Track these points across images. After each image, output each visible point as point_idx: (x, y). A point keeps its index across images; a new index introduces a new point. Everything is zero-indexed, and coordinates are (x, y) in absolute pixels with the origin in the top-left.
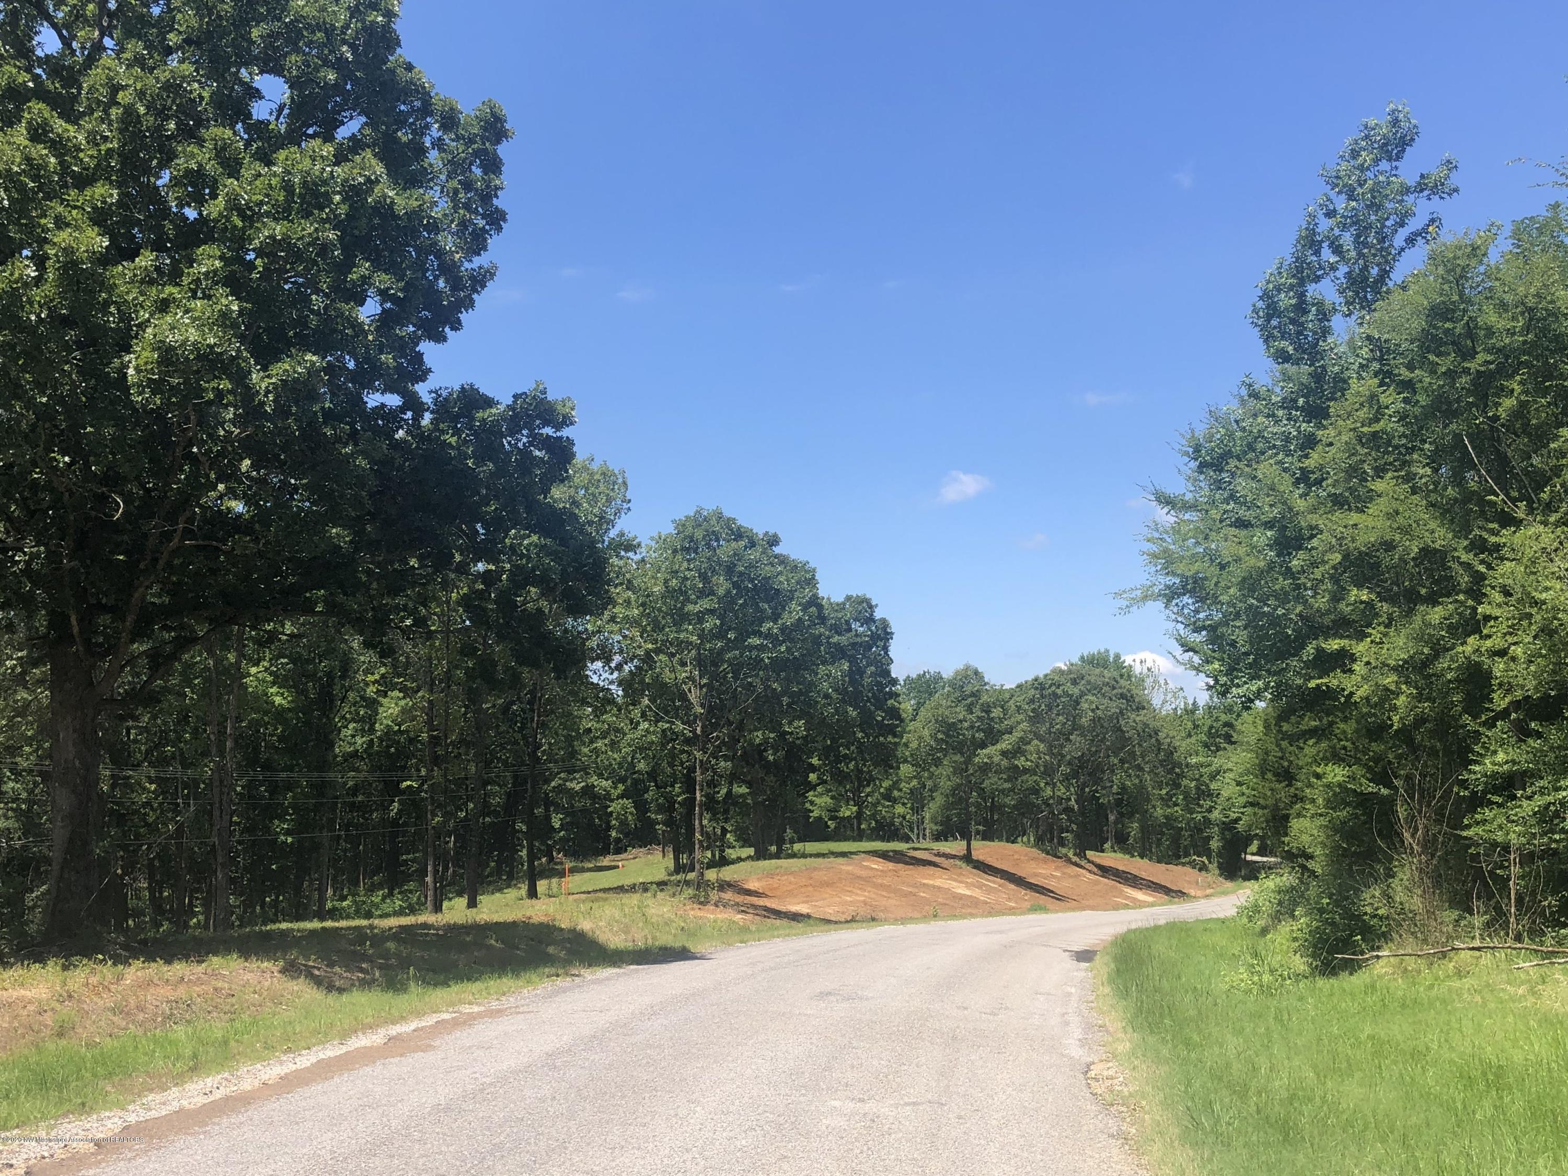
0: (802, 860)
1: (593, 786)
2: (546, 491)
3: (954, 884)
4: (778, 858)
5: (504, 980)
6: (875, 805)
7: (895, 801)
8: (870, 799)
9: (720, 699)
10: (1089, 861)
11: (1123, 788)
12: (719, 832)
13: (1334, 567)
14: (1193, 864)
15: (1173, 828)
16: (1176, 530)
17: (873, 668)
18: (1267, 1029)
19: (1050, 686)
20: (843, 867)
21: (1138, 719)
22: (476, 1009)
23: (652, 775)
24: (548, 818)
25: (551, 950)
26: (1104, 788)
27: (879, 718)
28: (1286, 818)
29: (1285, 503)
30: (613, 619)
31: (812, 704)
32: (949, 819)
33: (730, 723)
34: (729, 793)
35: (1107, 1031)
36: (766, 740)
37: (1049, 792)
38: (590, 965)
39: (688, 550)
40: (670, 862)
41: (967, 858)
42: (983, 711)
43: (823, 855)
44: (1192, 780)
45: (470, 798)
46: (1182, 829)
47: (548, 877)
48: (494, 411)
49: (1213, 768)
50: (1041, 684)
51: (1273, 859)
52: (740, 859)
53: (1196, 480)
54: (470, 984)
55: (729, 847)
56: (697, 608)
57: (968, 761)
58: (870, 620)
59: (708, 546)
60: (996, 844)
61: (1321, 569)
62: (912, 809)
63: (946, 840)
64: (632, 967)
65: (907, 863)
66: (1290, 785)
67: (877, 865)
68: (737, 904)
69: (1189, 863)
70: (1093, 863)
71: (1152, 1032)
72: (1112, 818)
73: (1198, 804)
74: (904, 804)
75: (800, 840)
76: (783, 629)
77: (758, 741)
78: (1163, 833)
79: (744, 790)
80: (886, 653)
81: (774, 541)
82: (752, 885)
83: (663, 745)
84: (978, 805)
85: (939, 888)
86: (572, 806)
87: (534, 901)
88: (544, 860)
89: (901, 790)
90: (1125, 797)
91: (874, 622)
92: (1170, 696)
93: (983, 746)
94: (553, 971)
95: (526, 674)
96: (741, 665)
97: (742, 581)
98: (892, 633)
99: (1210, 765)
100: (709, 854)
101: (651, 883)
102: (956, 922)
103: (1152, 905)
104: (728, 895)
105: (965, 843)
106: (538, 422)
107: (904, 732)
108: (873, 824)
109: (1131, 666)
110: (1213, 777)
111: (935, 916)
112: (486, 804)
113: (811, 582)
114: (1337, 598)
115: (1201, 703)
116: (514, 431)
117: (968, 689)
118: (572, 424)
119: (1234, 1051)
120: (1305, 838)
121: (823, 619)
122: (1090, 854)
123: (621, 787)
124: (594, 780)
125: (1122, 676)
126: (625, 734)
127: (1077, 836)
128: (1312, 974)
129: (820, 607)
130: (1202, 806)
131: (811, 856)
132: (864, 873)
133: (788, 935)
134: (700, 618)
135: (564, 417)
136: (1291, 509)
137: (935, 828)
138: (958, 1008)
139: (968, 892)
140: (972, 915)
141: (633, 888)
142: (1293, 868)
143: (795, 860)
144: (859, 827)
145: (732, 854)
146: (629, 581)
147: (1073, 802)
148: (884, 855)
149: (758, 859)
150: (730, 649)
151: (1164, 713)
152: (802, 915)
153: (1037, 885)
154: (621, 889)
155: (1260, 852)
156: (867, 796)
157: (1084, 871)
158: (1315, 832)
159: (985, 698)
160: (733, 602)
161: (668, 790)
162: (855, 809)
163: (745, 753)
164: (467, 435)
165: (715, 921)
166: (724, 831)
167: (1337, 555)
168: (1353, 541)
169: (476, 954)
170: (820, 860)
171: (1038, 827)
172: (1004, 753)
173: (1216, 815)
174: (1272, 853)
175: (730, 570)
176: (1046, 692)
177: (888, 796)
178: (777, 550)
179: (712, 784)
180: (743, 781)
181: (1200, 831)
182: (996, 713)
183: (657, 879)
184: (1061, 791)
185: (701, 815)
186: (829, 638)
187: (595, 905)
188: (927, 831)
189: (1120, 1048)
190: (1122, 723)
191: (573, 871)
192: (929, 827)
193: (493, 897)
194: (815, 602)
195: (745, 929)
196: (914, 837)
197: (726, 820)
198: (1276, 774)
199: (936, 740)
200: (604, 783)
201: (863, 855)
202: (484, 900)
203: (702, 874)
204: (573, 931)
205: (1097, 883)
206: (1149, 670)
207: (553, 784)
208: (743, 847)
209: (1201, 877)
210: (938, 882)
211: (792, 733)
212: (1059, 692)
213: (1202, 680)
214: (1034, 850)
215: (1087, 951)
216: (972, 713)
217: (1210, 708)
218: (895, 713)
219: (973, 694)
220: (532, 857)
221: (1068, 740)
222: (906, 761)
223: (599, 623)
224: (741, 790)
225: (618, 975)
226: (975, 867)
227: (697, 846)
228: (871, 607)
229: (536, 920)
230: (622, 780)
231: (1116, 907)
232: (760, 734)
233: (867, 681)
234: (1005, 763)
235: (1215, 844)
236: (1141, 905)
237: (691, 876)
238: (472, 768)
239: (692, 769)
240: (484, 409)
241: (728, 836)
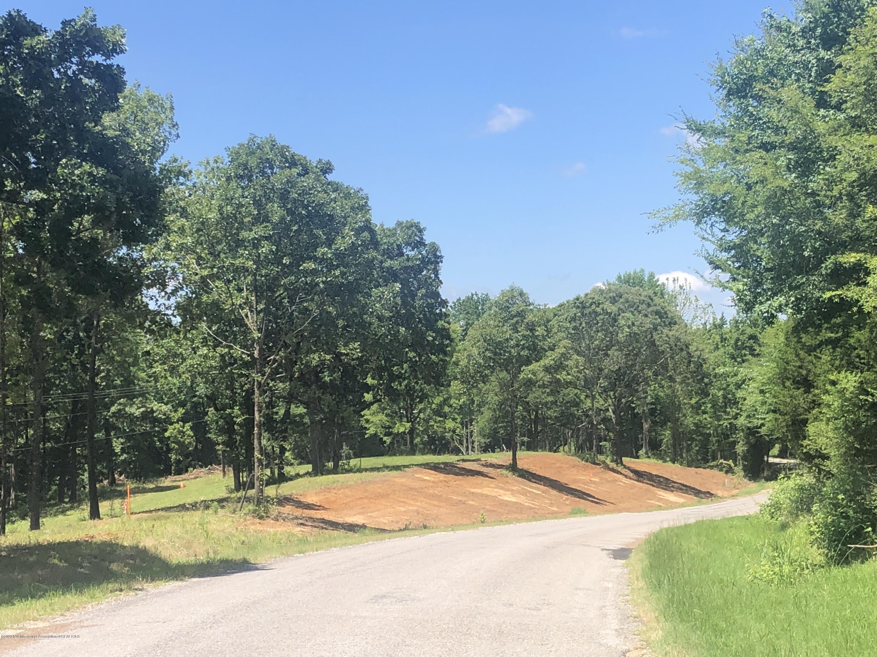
0: (358, 474)
1: (152, 411)
2: (97, 121)
3: (502, 492)
4: (337, 473)
5: (68, 596)
6: (427, 421)
7: (445, 416)
8: (422, 415)
9: (276, 323)
10: (625, 467)
11: (657, 398)
12: (278, 450)
13: (851, 185)
14: (720, 468)
15: (702, 434)
16: (706, 152)
17: (424, 291)
18: (787, 614)
19: (591, 305)
20: (397, 480)
21: (671, 333)
22: (40, 625)
23: (212, 399)
24: (109, 442)
25: (114, 567)
26: (639, 399)
27: (430, 338)
28: (805, 422)
29: (807, 125)
30: (168, 247)
31: (365, 326)
32: (495, 431)
33: (286, 346)
34: (287, 412)
35: (642, 621)
36: (322, 362)
37: (588, 403)
38: (153, 580)
39: (241, 177)
40: (230, 480)
41: (513, 468)
42: (527, 329)
43: (378, 469)
44: (720, 389)
45: (27, 425)
46: (709, 435)
47: (109, 498)
48: (43, 38)
49: (739, 377)
50: (582, 303)
51: (792, 461)
52: (298, 476)
53: (725, 106)
54: (34, 602)
55: (287, 465)
56: (252, 235)
57: (515, 377)
58: (421, 243)
59: (263, 173)
60: (540, 453)
61: (840, 187)
62: (462, 423)
63: (493, 451)
64: (194, 580)
65: (456, 474)
66: (807, 391)
67: (430, 476)
68: (297, 518)
69: (717, 466)
70: (629, 468)
71: (682, 621)
72: (646, 426)
73: (725, 412)
74: (454, 419)
75: (356, 456)
76: (338, 255)
77: (314, 363)
78: (693, 440)
79: (301, 410)
80: (437, 275)
81: (327, 169)
82: (310, 499)
83: (222, 368)
84: (523, 419)
85: (487, 496)
86: (133, 430)
87: (96, 521)
88: (106, 482)
89: (451, 406)
90: (659, 407)
91: (425, 245)
92: (700, 311)
93: (528, 362)
94: (117, 586)
95: (82, 301)
96: (296, 291)
97: (296, 207)
98: (441, 257)
99: (736, 375)
100: (268, 472)
101: (212, 501)
102: (502, 527)
103: (682, 505)
104: (288, 509)
105: (510, 453)
106: (88, 49)
107: (454, 351)
108: (426, 438)
109: (664, 284)
110: (738, 386)
111: (482, 522)
112: (46, 430)
113: (363, 208)
114: (853, 215)
115: (728, 318)
116: (63, 58)
117: (514, 310)
118: (122, 51)
119: (757, 635)
120: (822, 441)
121: (375, 243)
122: (625, 460)
123: (181, 411)
124: (155, 405)
125: (655, 294)
126: (184, 360)
127: (614, 445)
128: (828, 564)
129: (372, 232)
130: (728, 414)
131: (366, 470)
132: (416, 485)
133: (345, 544)
134: (256, 244)
135: (114, 45)
136: (812, 131)
137: (483, 440)
138: (504, 605)
139: (513, 499)
140: (518, 520)
141: (194, 506)
142: (810, 468)
143: (351, 474)
144: (412, 442)
145: (288, 470)
146: (184, 209)
147: (610, 413)
148: (435, 467)
149: (316, 475)
150: (286, 275)
151: (694, 327)
152: (357, 526)
153: (576, 490)
154: (183, 507)
155: (782, 454)
156: (420, 412)
157: (620, 476)
158: (831, 435)
159: (530, 318)
160: (288, 228)
161: (228, 411)
162: (408, 425)
163: (302, 374)
164: (15, 63)
165: (275, 534)
166: (283, 450)
167: (854, 173)
168: (869, 160)
169: (40, 572)
170: (375, 473)
171: (578, 437)
172: (547, 369)
173: (741, 421)
174: (793, 456)
175: (284, 196)
176: (587, 311)
177: (439, 412)
178: (330, 177)
179: (271, 405)
180: (301, 402)
181: (727, 437)
182: (540, 331)
183: (217, 497)
184: (600, 403)
185: (260, 435)
186: (382, 262)
187: (157, 524)
188: (476, 444)
189: (653, 636)
190: (656, 337)
191: (134, 492)
192: (478, 439)
193: (56, 519)
194: (368, 227)
195: (303, 541)
196: (463, 450)
197: (285, 439)
198: (795, 382)
199: (485, 358)
200: (164, 408)
201: (415, 468)
202: (46, 521)
203: (262, 491)
204: (136, 548)
205: (633, 487)
206: (681, 287)
207: (113, 409)
208: (300, 464)
209: (728, 479)
210: (486, 491)
211: (347, 355)
212: (599, 310)
213: (729, 296)
214: (574, 458)
215: (623, 550)
216: (518, 332)
217: (737, 322)
218: (445, 334)
219: (518, 314)
220: (94, 479)
221: (607, 355)
222: (456, 379)
223: (155, 250)
224: (298, 410)
225: (180, 588)
226: (520, 476)
227: (256, 464)
228: (421, 231)
229: (98, 539)
230: (182, 404)
231: (650, 508)
232: (316, 356)
233: (418, 303)
234: (547, 378)
235: (741, 448)
236: (673, 506)
237: (252, 492)
238: (31, 396)
239: (250, 393)
240: (32, 37)
241: (287, 454)
